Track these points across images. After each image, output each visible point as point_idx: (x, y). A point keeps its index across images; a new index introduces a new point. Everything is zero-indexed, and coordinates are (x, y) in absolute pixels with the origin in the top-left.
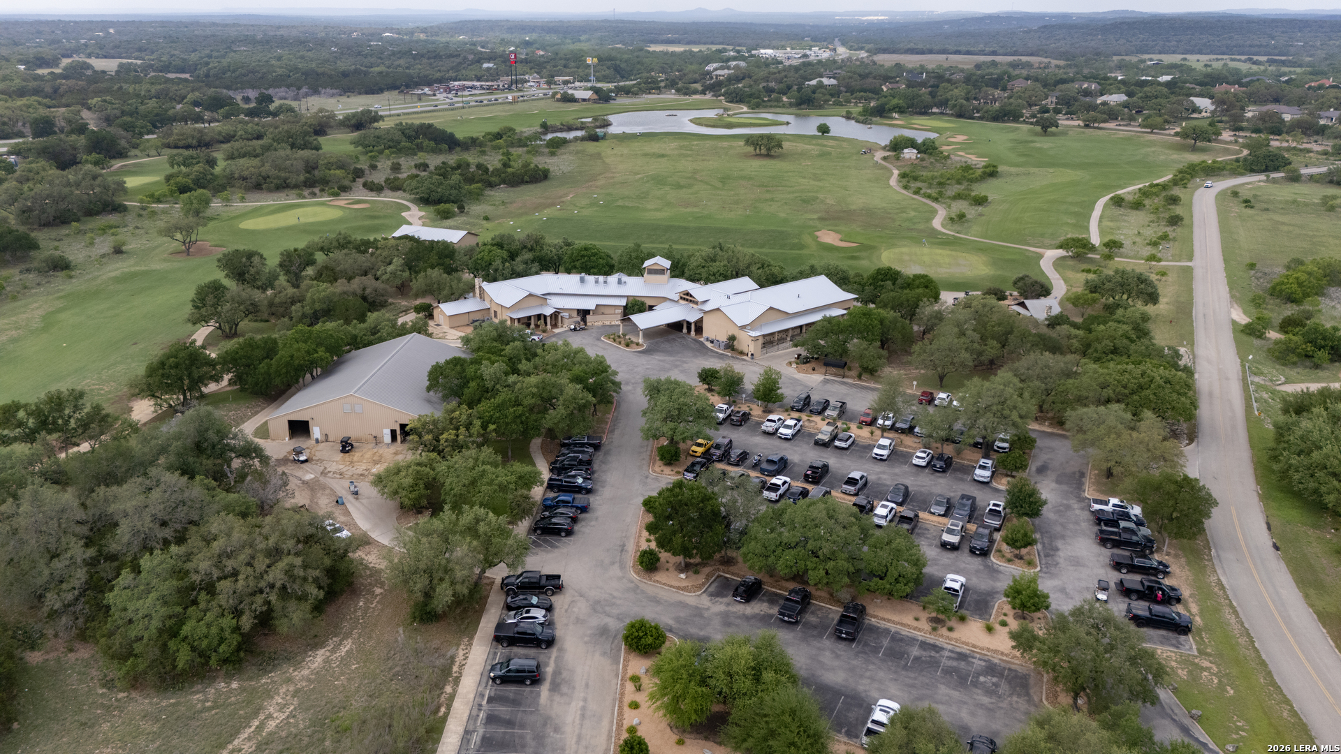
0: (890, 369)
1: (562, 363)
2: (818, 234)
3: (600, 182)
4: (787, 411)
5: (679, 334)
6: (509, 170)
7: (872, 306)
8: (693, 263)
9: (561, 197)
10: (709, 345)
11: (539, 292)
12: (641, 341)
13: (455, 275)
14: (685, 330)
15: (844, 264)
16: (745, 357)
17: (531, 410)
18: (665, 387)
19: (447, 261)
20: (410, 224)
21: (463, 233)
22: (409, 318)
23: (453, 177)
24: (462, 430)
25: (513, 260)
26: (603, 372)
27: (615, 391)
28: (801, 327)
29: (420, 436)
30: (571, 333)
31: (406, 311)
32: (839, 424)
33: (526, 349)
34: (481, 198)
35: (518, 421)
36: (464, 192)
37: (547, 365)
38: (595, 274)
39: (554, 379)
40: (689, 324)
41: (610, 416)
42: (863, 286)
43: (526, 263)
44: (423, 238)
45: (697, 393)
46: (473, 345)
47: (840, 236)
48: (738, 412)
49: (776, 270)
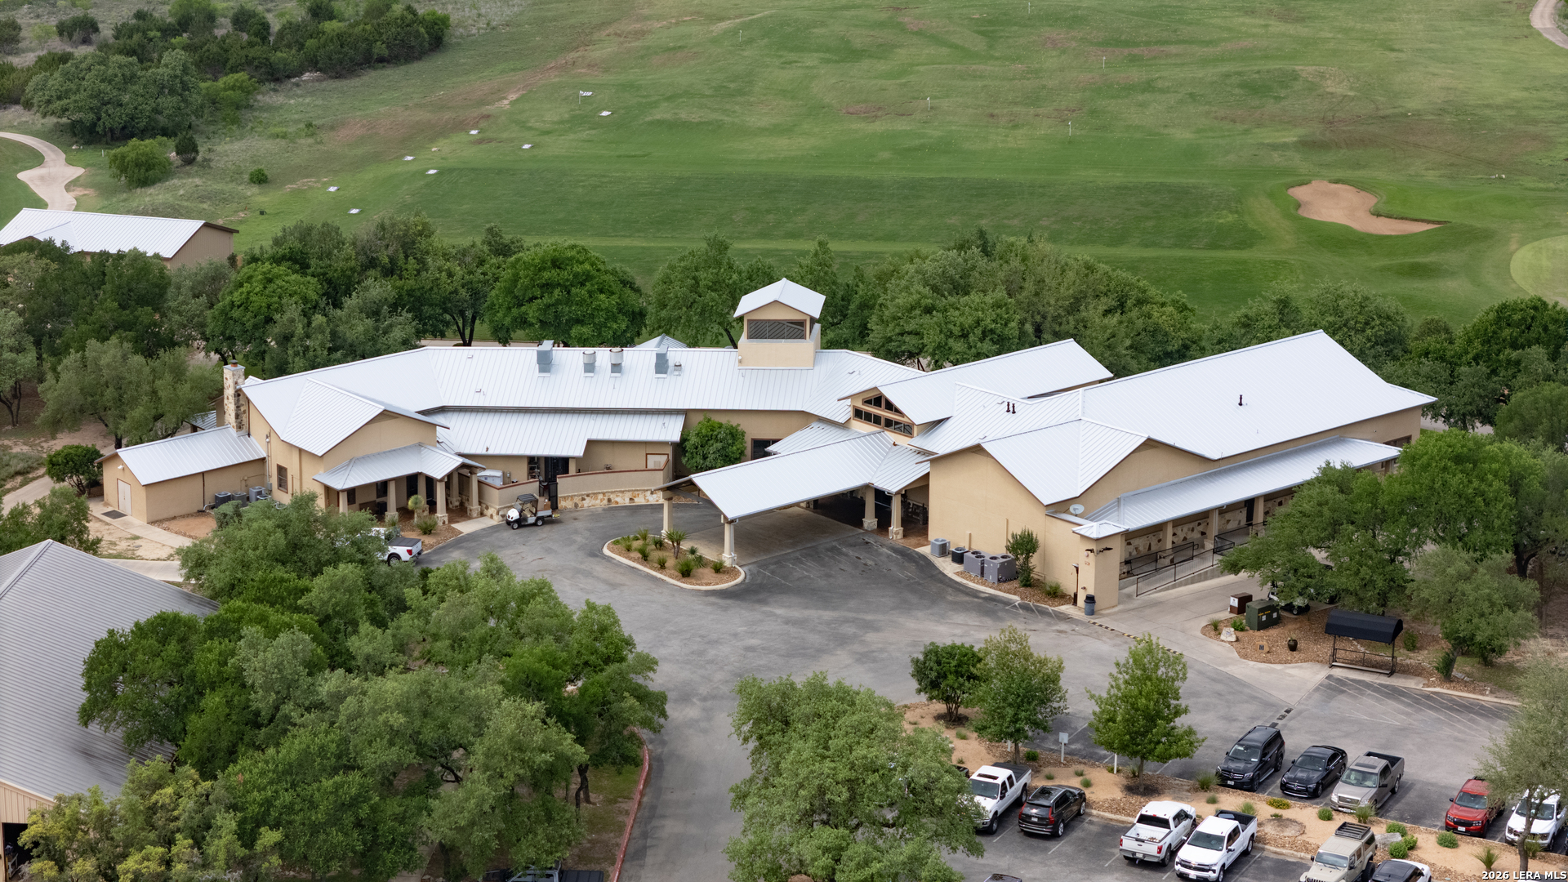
0: (1547, 644)
1: (480, 631)
2: (1299, 193)
3: (603, 50)
4: (1204, 786)
5: (850, 532)
6: (331, 26)
7: (1483, 430)
8: (897, 299)
9: (482, 102)
10: (948, 568)
11: (411, 405)
12: (728, 557)
13: (165, 356)
14: (870, 521)
15: (1387, 294)
16: (1066, 608)
17: (387, 785)
18: (806, 709)
19: (145, 314)
20: (39, 204)
21: (192, 226)
22: (35, 493)
23: (167, 58)
24: (183, 843)
25: (337, 305)
26: (607, 660)
27: (646, 723)
28: (1249, 504)
29: (62, 864)
30: (509, 534)
31: (25, 474)
32: (1379, 831)
33: (371, 588)
34: (247, 115)
35: (348, 819)
36: (196, 99)
37: (436, 637)
38: (584, 342)
39: (456, 684)
40: (882, 497)
41: (632, 806)
42: (1453, 365)
43: (375, 314)
44: (76, 247)
45: (908, 729)
46: (217, 575)
47: (1371, 201)
48: (1045, 792)
49: (1164, 317)
